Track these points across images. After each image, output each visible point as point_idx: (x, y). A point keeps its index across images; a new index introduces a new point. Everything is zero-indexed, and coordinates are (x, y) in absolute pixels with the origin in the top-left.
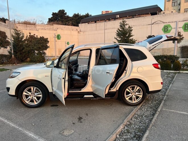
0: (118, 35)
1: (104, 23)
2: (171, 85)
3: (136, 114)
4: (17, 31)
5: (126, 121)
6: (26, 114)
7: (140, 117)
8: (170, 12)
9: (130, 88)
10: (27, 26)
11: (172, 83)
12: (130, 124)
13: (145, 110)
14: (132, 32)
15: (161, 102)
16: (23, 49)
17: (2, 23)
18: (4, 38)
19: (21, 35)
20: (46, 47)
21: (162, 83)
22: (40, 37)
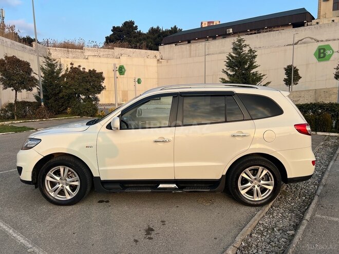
0: (230, 65)
1: (203, 43)
2: (331, 164)
3: (260, 224)
4: (50, 60)
5: (239, 239)
6: (49, 219)
7: (269, 232)
8: (329, 21)
9: (250, 171)
10: (68, 51)
11: (335, 158)
12: (249, 245)
13: (280, 216)
14: (256, 60)
15: (312, 200)
16: (60, 91)
17: (26, 46)
18: (26, 72)
19: (56, 67)
20: (100, 89)
21: (313, 163)
22: (90, 70)
